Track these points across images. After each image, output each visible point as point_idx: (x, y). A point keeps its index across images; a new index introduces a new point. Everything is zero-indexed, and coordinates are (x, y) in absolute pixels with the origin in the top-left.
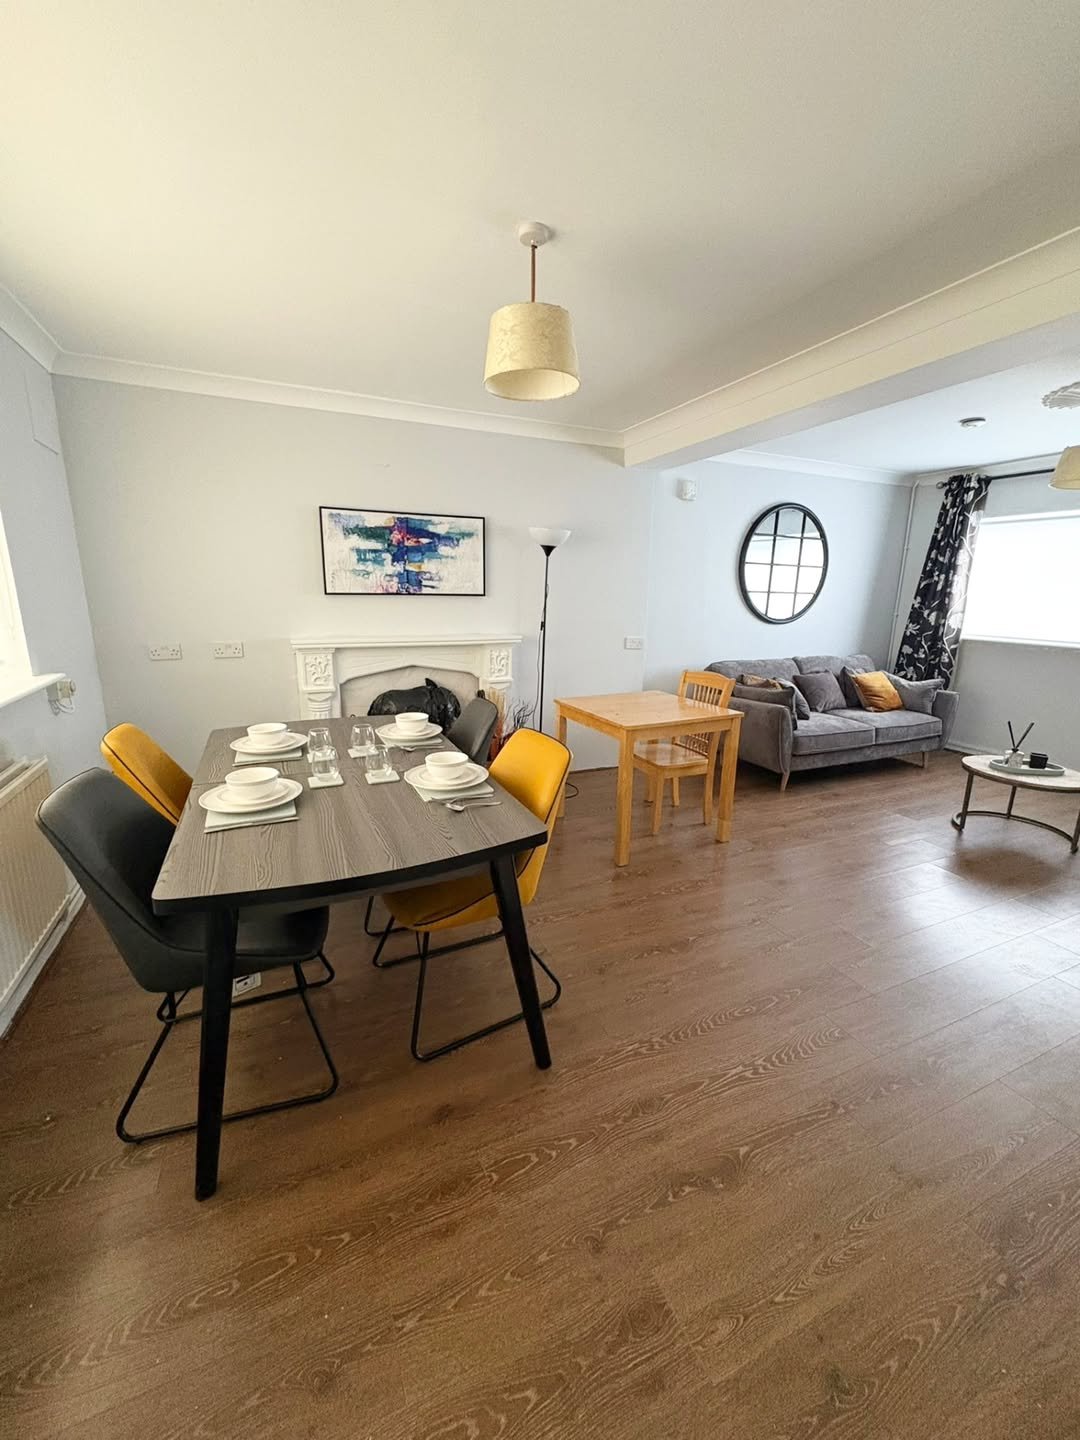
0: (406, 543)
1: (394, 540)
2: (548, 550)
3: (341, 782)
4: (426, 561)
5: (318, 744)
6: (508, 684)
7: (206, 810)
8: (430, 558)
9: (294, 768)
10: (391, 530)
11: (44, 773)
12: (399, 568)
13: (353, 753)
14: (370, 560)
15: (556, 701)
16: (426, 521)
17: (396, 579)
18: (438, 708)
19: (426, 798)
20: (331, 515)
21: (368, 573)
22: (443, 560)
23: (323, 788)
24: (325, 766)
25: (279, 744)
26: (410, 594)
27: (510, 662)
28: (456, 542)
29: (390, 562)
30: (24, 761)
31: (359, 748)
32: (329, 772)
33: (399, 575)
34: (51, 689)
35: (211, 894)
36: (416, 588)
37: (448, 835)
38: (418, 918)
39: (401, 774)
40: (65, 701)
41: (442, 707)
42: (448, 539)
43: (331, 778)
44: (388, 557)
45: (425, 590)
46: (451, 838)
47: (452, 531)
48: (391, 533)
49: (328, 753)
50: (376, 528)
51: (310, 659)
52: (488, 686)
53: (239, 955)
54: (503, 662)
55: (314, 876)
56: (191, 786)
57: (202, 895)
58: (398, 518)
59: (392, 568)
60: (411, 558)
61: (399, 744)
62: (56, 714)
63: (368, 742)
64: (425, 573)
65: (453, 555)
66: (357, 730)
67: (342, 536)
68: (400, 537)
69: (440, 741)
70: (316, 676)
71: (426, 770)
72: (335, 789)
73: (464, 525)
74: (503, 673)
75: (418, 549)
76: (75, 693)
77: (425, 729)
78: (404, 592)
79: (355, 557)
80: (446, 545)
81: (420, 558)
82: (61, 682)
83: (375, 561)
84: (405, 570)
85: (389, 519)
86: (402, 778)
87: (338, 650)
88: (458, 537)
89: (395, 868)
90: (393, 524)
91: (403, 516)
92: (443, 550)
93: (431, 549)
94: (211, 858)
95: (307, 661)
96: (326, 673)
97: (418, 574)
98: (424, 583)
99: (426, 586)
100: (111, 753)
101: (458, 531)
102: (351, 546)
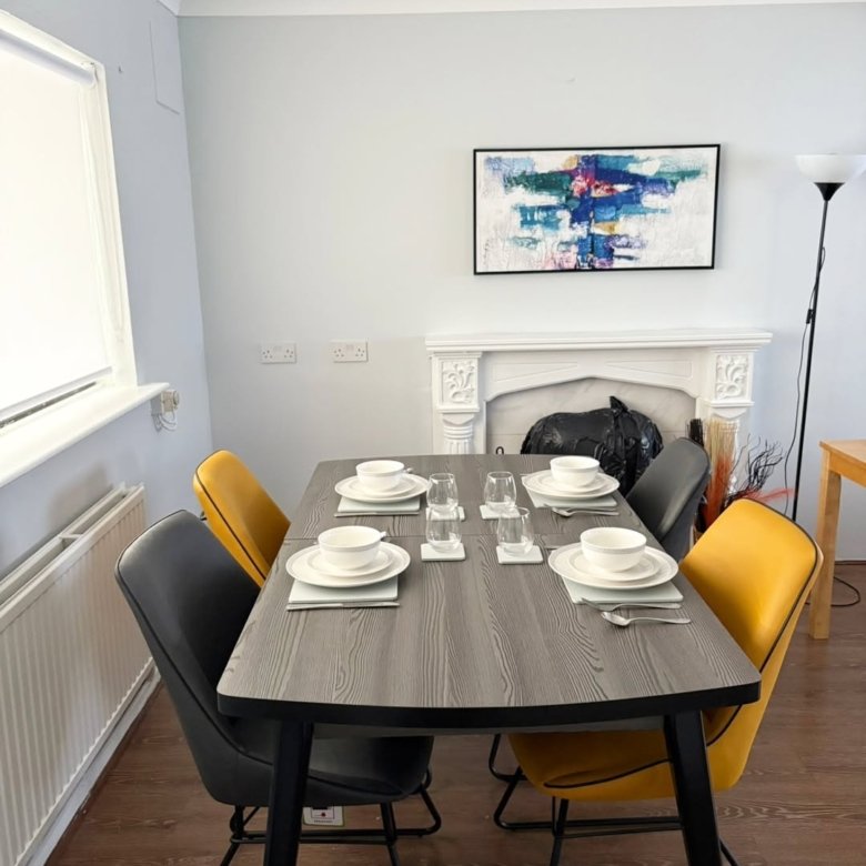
0: (595, 194)
1: (576, 190)
2: (828, 190)
3: (461, 555)
4: (621, 219)
5: (440, 495)
6: (744, 411)
7: (294, 579)
8: (629, 214)
9: (405, 527)
10: (571, 175)
11: (139, 504)
12: (581, 231)
13: (487, 511)
14: (539, 222)
15: (823, 445)
16: (625, 157)
17: (574, 249)
18: (627, 443)
19: (576, 597)
20: (489, 160)
21: (535, 242)
22: (649, 215)
23: (438, 561)
24: (444, 530)
25: (394, 489)
26: (594, 269)
27: (749, 374)
28: (670, 187)
29: (568, 223)
30: (121, 488)
31: (494, 504)
32: (448, 539)
33: (580, 242)
34: (155, 401)
35: (279, 698)
36: (603, 260)
37: (598, 665)
38: (550, 777)
39: (546, 552)
40: (168, 416)
41: (632, 442)
42: (659, 183)
43: (450, 549)
44: (565, 216)
45: (617, 263)
46: (601, 670)
47: (665, 170)
48: (572, 179)
49: (453, 510)
50: (552, 174)
51: (449, 367)
52: (711, 412)
53: (312, 778)
54: (737, 375)
55: (402, 697)
56: (283, 540)
57: (269, 698)
58: (583, 157)
59: (569, 231)
60: (600, 216)
61: (550, 504)
62: (158, 430)
63: (507, 498)
64: (620, 237)
65: (664, 207)
66: (494, 480)
67: (502, 189)
68: (584, 184)
69: (613, 503)
70: (455, 390)
71: (581, 553)
72: (453, 565)
73: (686, 159)
74: (737, 392)
75: (612, 201)
76: (178, 406)
77: (593, 483)
78: (586, 266)
79: (517, 218)
80: (654, 192)
81: (613, 214)
82: (164, 392)
83: (546, 223)
84: (590, 234)
85: (570, 159)
86: (545, 562)
87: (486, 354)
88: (674, 178)
89: (512, 705)
90: (574, 166)
91: (590, 153)
92: (650, 199)
93: (632, 200)
94: (288, 646)
95: (445, 369)
96: (469, 387)
97: (610, 238)
98: (618, 252)
99: (619, 257)
100: (201, 489)
101: (676, 170)
102: (514, 203)
